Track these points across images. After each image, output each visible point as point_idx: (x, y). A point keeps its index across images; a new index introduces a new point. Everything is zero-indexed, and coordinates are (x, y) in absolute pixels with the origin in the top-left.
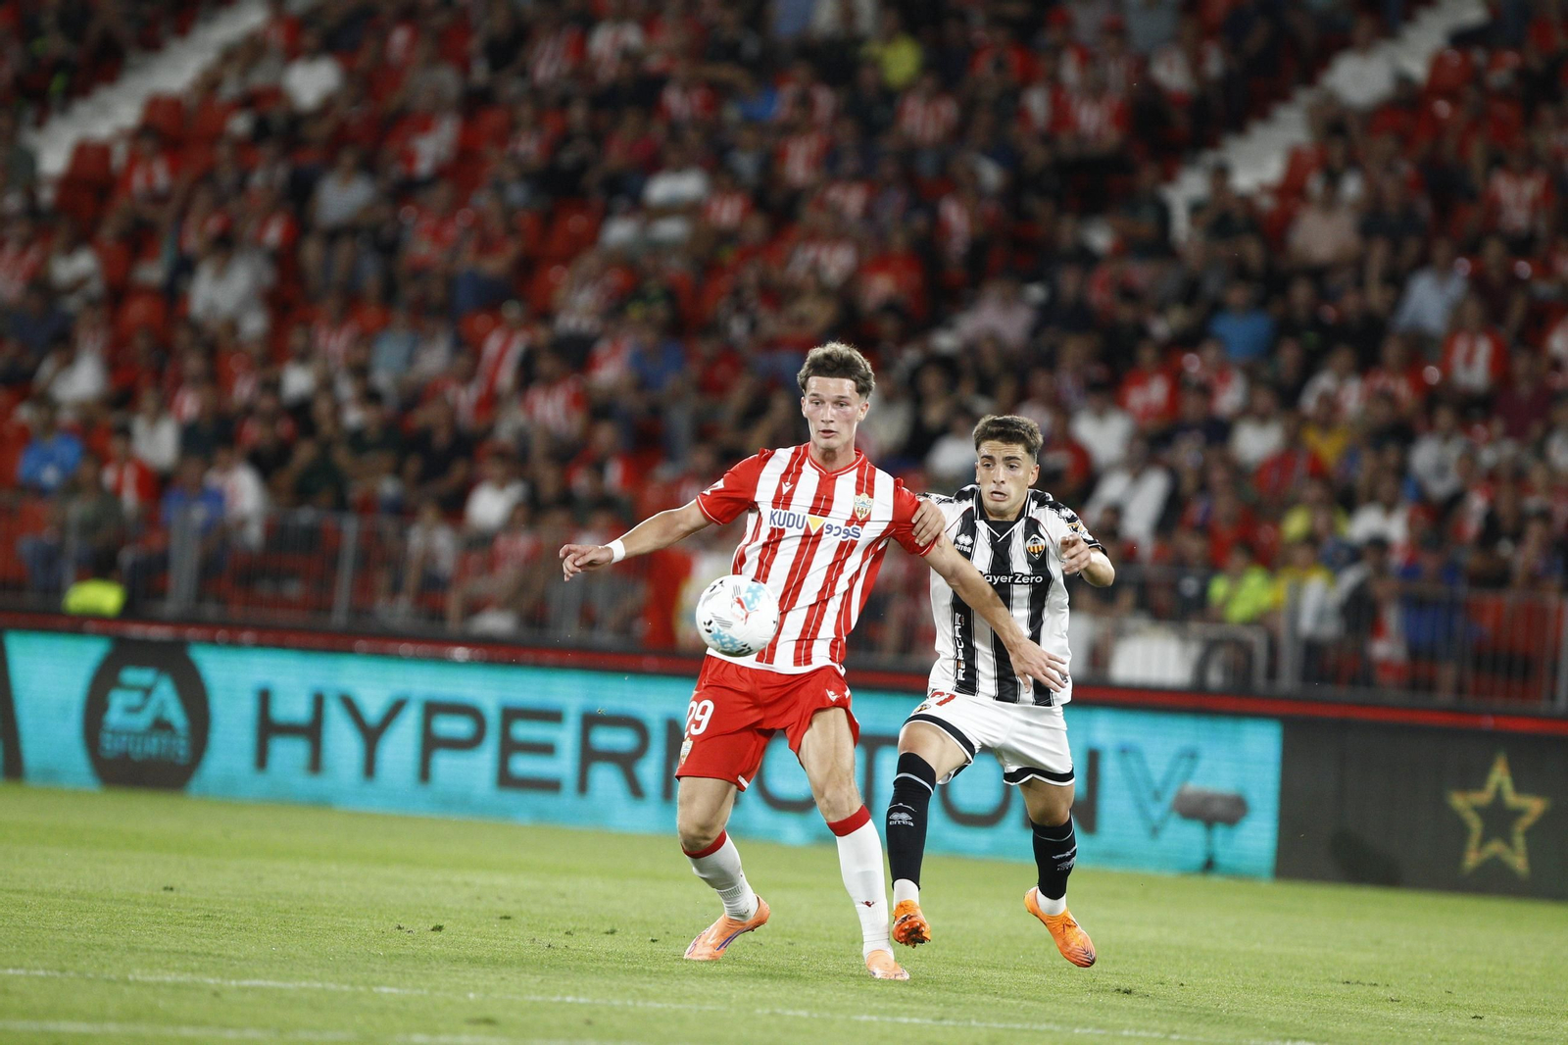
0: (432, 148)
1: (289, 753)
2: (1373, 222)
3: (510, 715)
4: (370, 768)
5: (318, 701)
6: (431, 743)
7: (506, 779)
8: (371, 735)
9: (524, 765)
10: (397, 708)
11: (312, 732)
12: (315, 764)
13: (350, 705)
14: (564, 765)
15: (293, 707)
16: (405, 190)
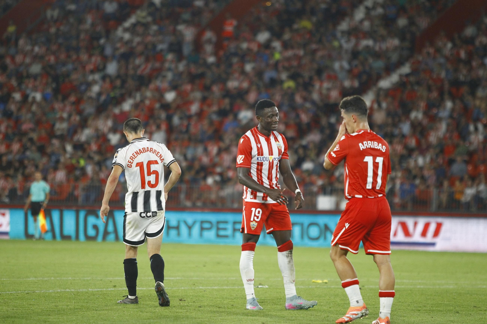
0: (194, 108)
1: (173, 232)
2: (389, 113)
3: (218, 223)
4: (190, 234)
5: (179, 222)
6: (202, 229)
7: (218, 236)
8: (190, 228)
9: (222, 233)
10: (194, 223)
11: (177, 228)
12: (179, 234)
13: (185, 222)
14: (229, 232)
15: (173, 223)
16: (189, 117)
